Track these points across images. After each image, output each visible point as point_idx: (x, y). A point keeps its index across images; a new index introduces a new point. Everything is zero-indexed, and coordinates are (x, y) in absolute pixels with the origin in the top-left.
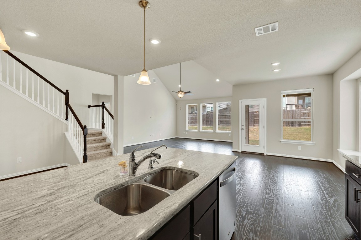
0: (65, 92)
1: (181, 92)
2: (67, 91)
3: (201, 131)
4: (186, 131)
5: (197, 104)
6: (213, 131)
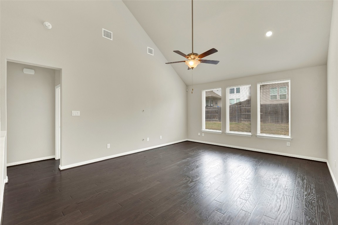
3: (227, 132)
4: (202, 132)
5: (221, 89)
6: (251, 133)
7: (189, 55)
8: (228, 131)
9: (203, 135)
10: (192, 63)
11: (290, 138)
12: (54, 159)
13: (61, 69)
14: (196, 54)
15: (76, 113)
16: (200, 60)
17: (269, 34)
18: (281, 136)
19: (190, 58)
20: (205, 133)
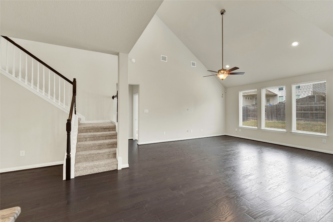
0: (72, 81)
1: (222, 72)
2: (75, 79)
3: (263, 129)
4: (239, 128)
5: (256, 90)
6: (285, 130)
7: (220, 71)
8: (263, 127)
9: (240, 130)
10: (222, 76)
11: (326, 135)
12: (132, 139)
13: (139, 85)
14: (225, 70)
15: (147, 111)
16: (228, 74)
17: (295, 44)
18: (318, 133)
19: (220, 73)
20: (242, 129)
